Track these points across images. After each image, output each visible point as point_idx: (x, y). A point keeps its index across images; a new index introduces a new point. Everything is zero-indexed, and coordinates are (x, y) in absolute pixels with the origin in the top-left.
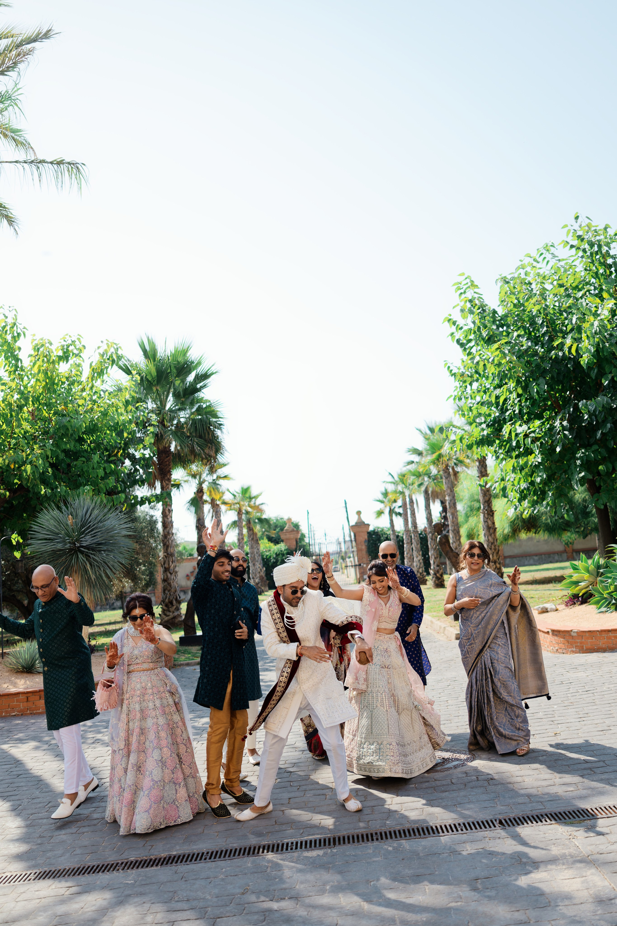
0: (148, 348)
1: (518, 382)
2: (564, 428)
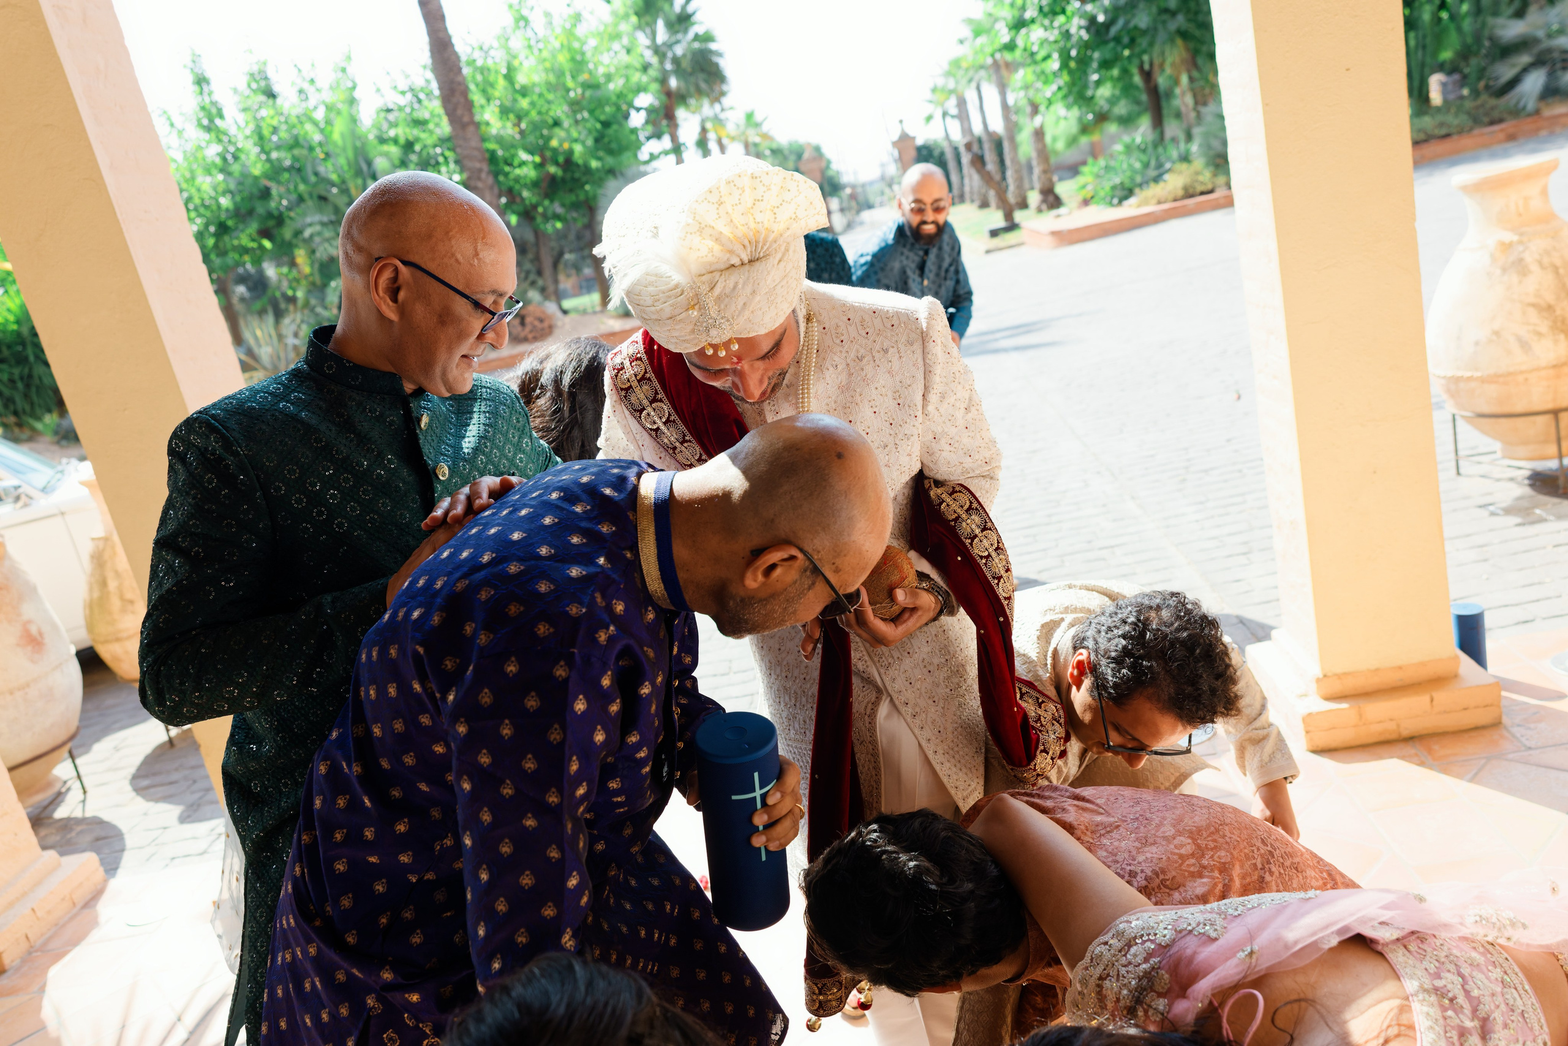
2: (1080, 27)
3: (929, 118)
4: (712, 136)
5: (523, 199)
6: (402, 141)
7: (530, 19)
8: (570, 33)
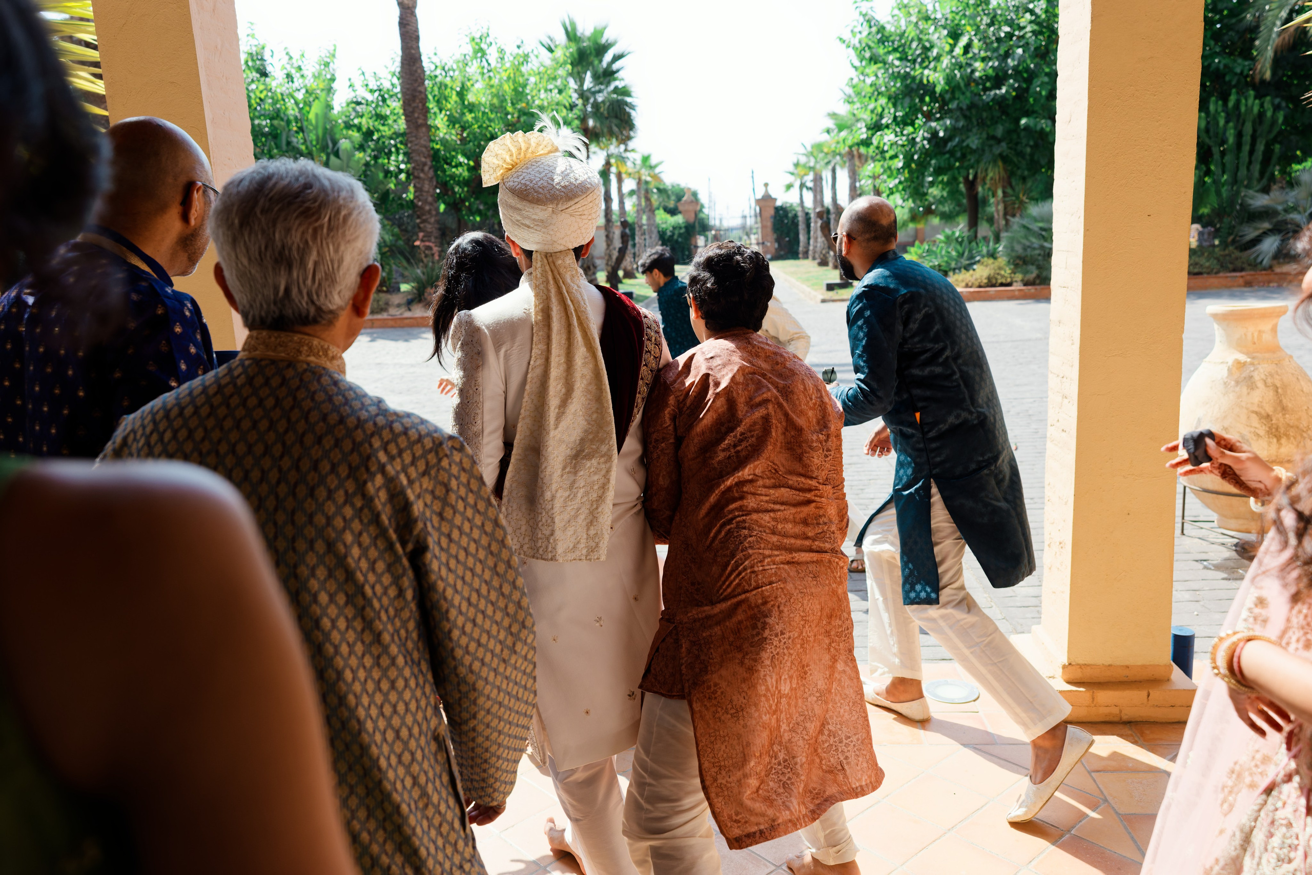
0: (569, 29)
1: (889, 99)
2: (924, 138)
3: (789, 187)
4: (613, 169)
5: (454, 193)
6: (364, 129)
7: (488, 52)
8: (517, 69)
